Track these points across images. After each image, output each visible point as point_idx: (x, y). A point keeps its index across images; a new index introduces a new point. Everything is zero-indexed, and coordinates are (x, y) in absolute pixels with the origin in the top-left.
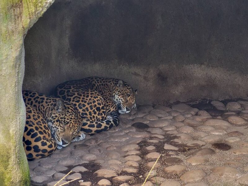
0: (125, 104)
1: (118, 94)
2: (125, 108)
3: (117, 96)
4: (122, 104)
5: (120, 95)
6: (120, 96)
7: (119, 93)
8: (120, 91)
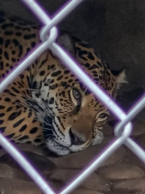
0: (68, 119)
1: (53, 81)
2: (67, 133)
3: (47, 87)
4: (59, 118)
5: (57, 85)
6: (56, 91)
7: (55, 78)
8: (59, 72)
